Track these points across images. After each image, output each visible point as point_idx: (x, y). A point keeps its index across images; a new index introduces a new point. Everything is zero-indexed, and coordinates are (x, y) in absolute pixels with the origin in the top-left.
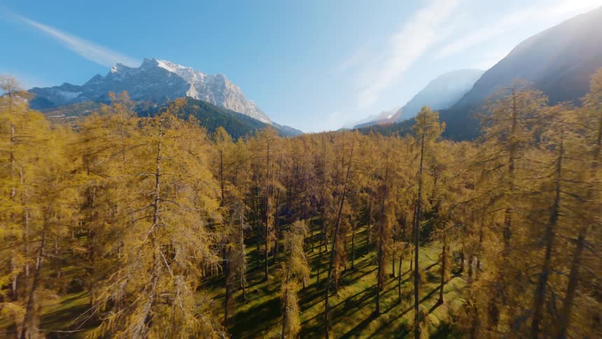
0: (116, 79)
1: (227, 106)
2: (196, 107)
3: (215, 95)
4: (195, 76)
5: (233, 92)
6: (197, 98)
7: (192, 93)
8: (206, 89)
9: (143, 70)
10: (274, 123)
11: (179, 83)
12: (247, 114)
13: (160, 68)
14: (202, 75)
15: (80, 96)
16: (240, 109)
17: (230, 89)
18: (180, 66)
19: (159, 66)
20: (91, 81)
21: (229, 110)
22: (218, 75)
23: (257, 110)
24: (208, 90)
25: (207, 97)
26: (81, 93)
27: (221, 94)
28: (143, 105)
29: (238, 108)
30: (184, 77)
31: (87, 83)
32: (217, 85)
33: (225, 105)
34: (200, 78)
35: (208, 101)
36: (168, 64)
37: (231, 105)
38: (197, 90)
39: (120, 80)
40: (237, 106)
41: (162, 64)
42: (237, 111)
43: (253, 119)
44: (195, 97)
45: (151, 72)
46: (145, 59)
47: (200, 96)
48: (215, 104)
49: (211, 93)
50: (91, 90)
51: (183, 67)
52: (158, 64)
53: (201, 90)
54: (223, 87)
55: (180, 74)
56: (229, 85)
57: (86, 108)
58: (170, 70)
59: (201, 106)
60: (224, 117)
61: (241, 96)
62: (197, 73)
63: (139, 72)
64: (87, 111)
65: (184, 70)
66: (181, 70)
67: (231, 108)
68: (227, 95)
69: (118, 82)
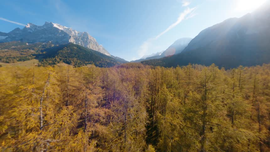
0: (29, 31)
1: (89, 47)
2: (75, 48)
3: (83, 42)
4: (73, 32)
5: (92, 41)
6: (75, 43)
7: (72, 40)
8: (79, 39)
9: (45, 27)
10: (112, 56)
11: (65, 35)
12: (99, 51)
13: (54, 27)
14: (77, 32)
15: (7, 38)
16: (96, 49)
17: (91, 39)
18: (65, 27)
19: (54, 26)
20: (13, 31)
21: (90, 49)
22: (85, 33)
23: (103, 49)
24: (80, 39)
25: (80, 42)
26: (7, 37)
27: (86, 42)
28: (46, 45)
29: (95, 48)
30: (67, 32)
31: (11, 32)
32: (84, 37)
33: (88, 47)
34: (76, 34)
35: (80, 44)
36: (59, 26)
37: (91, 47)
38: (74, 39)
39: (31, 31)
40: (94, 47)
41: (55, 25)
42: (94, 50)
43: (102, 54)
44: (73, 42)
45: (49, 29)
46: (46, 22)
47: (76, 42)
48: (84, 46)
49: (81, 40)
50: (14, 36)
51: (67, 28)
52: (53, 25)
53: (76, 39)
54: (87, 38)
55: (65, 31)
56: (90, 37)
57: (13, 45)
58: (60, 29)
59: (77, 47)
60: (89, 52)
61: (96, 43)
62: (74, 31)
63: (42, 28)
64: (13, 47)
65: (68, 29)
66: (66, 29)
67: (91, 48)
68: (90, 42)
69: (30, 32)
